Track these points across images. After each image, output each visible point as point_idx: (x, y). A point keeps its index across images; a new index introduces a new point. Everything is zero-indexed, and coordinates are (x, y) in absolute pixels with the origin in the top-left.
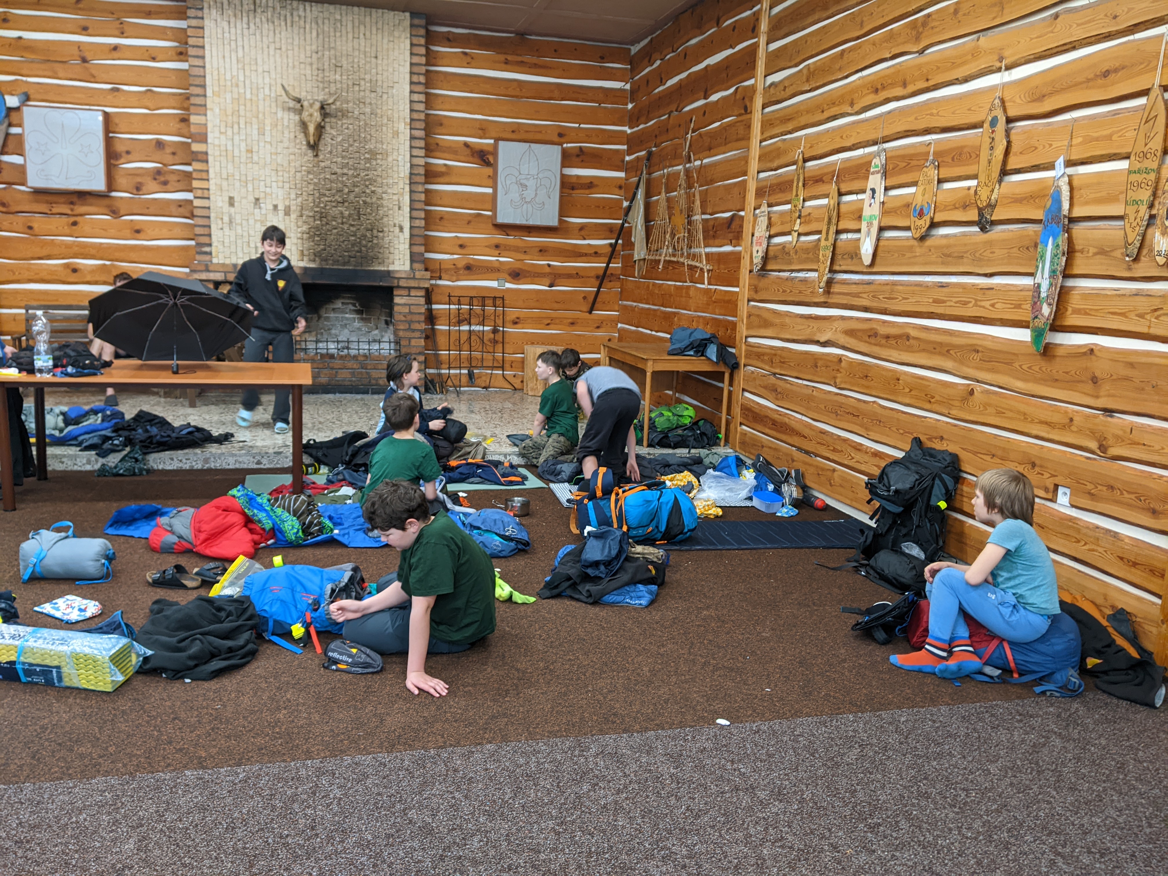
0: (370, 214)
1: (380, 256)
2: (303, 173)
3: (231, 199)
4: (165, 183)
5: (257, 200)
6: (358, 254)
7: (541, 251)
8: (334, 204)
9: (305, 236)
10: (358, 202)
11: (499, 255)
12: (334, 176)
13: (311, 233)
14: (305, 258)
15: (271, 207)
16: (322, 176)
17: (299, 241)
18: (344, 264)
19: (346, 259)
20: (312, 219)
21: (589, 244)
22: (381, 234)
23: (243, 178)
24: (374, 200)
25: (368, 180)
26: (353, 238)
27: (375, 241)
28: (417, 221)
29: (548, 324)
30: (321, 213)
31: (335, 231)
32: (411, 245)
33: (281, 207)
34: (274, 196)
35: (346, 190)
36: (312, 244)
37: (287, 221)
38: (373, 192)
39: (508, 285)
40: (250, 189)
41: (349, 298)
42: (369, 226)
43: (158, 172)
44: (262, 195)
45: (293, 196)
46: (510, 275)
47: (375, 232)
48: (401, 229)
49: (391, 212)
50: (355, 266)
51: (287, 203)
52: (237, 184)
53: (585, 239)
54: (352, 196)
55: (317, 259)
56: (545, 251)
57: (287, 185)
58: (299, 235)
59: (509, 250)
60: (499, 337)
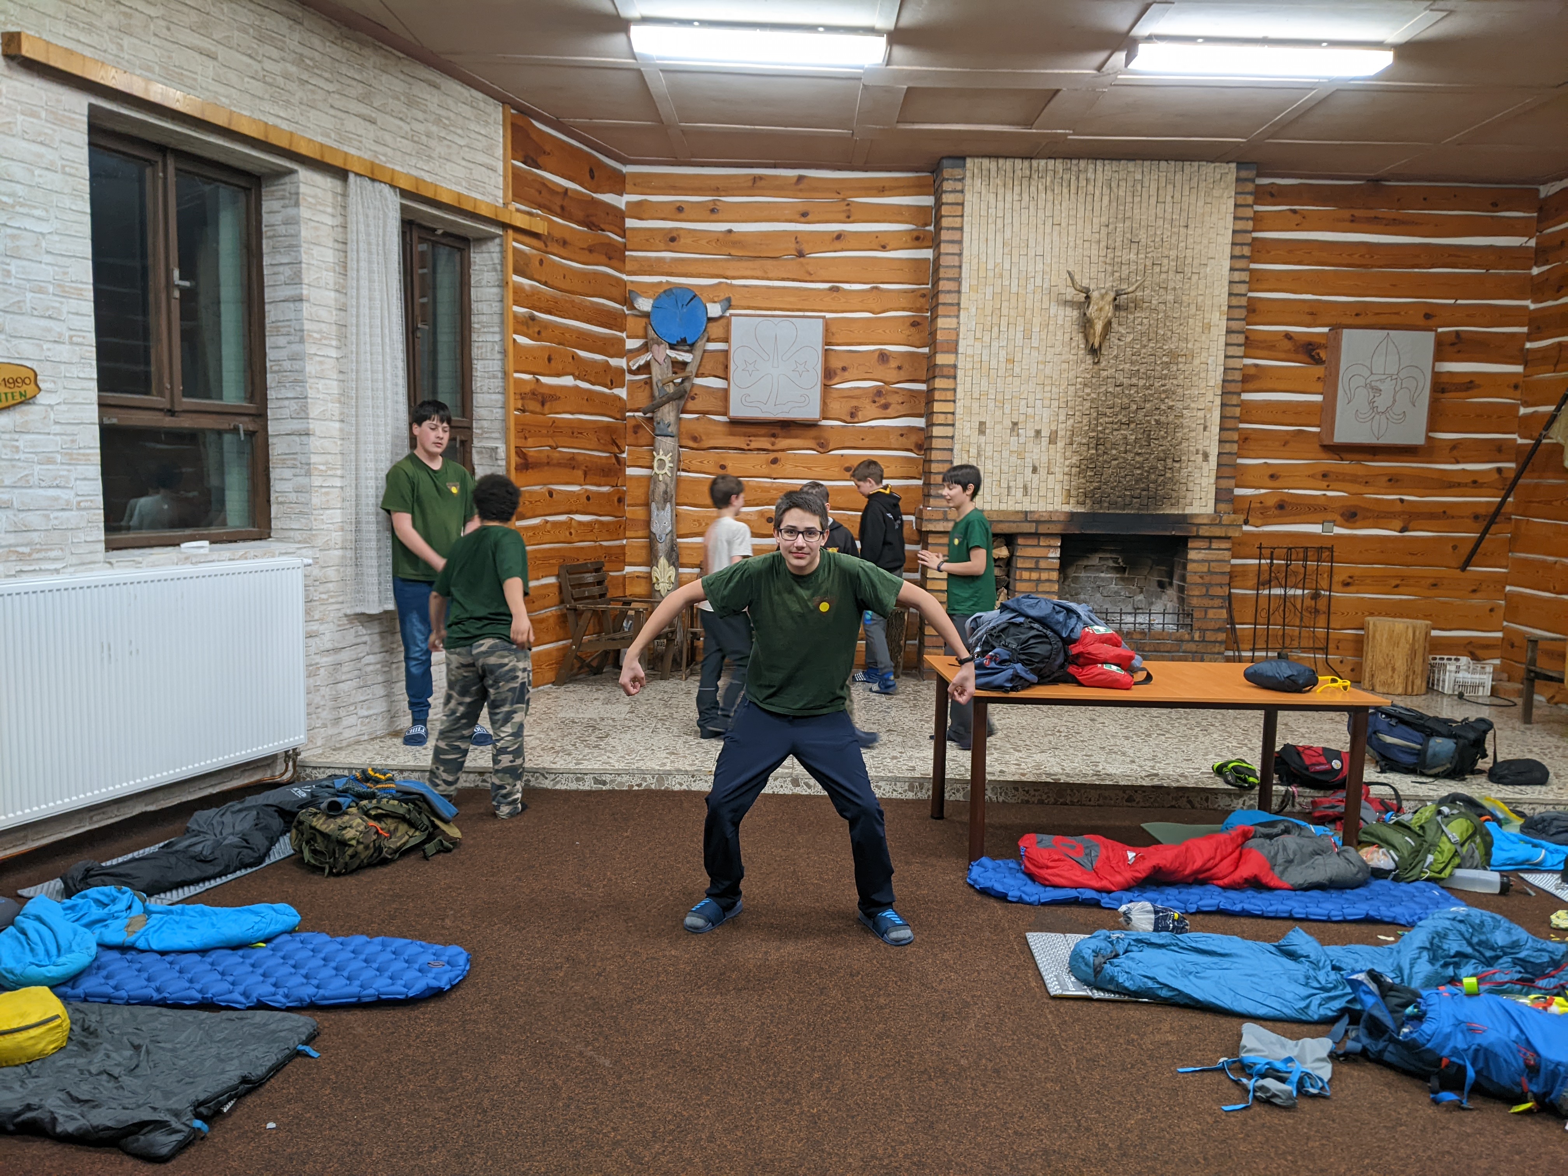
0: (1163, 438)
1: (1174, 494)
2: (1078, 386)
3: (982, 424)
4: (886, 407)
5: (1015, 424)
6: (1144, 493)
7: (1390, 480)
8: (1116, 426)
9: (1074, 470)
10: (1149, 422)
11: (1328, 488)
12: (1118, 389)
13: (1083, 467)
14: (1072, 501)
15: (1033, 434)
16: (1103, 389)
17: (1066, 477)
18: (1125, 506)
19: (1128, 499)
20: (1085, 448)
21: (1463, 470)
22: (1177, 465)
23: (1000, 397)
24: (1171, 418)
25: (1164, 391)
26: (1139, 472)
27: (1168, 475)
28: (1227, 445)
29: (1397, 586)
30: (1098, 439)
31: (1114, 463)
32: (1218, 478)
33: (1045, 433)
34: (1037, 418)
35: (1134, 407)
36: (1083, 481)
37: (1052, 452)
38: (1170, 408)
39: (1338, 530)
40: (1007, 411)
41: (1111, 551)
42: (1162, 455)
43: (879, 393)
44: (1022, 418)
45: (1062, 418)
46: (1342, 515)
47: (1169, 462)
48: (1206, 456)
49: (1194, 434)
50: (1139, 509)
51: (1054, 428)
52: (991, 404)
53: (1458, 462)
54: (1141, 414)
55: (1088, 501)
56: (1397, 481)
57: (1055, 404)
58: (1067, 470)
59: (1343, 481)
60: (1322, 605)
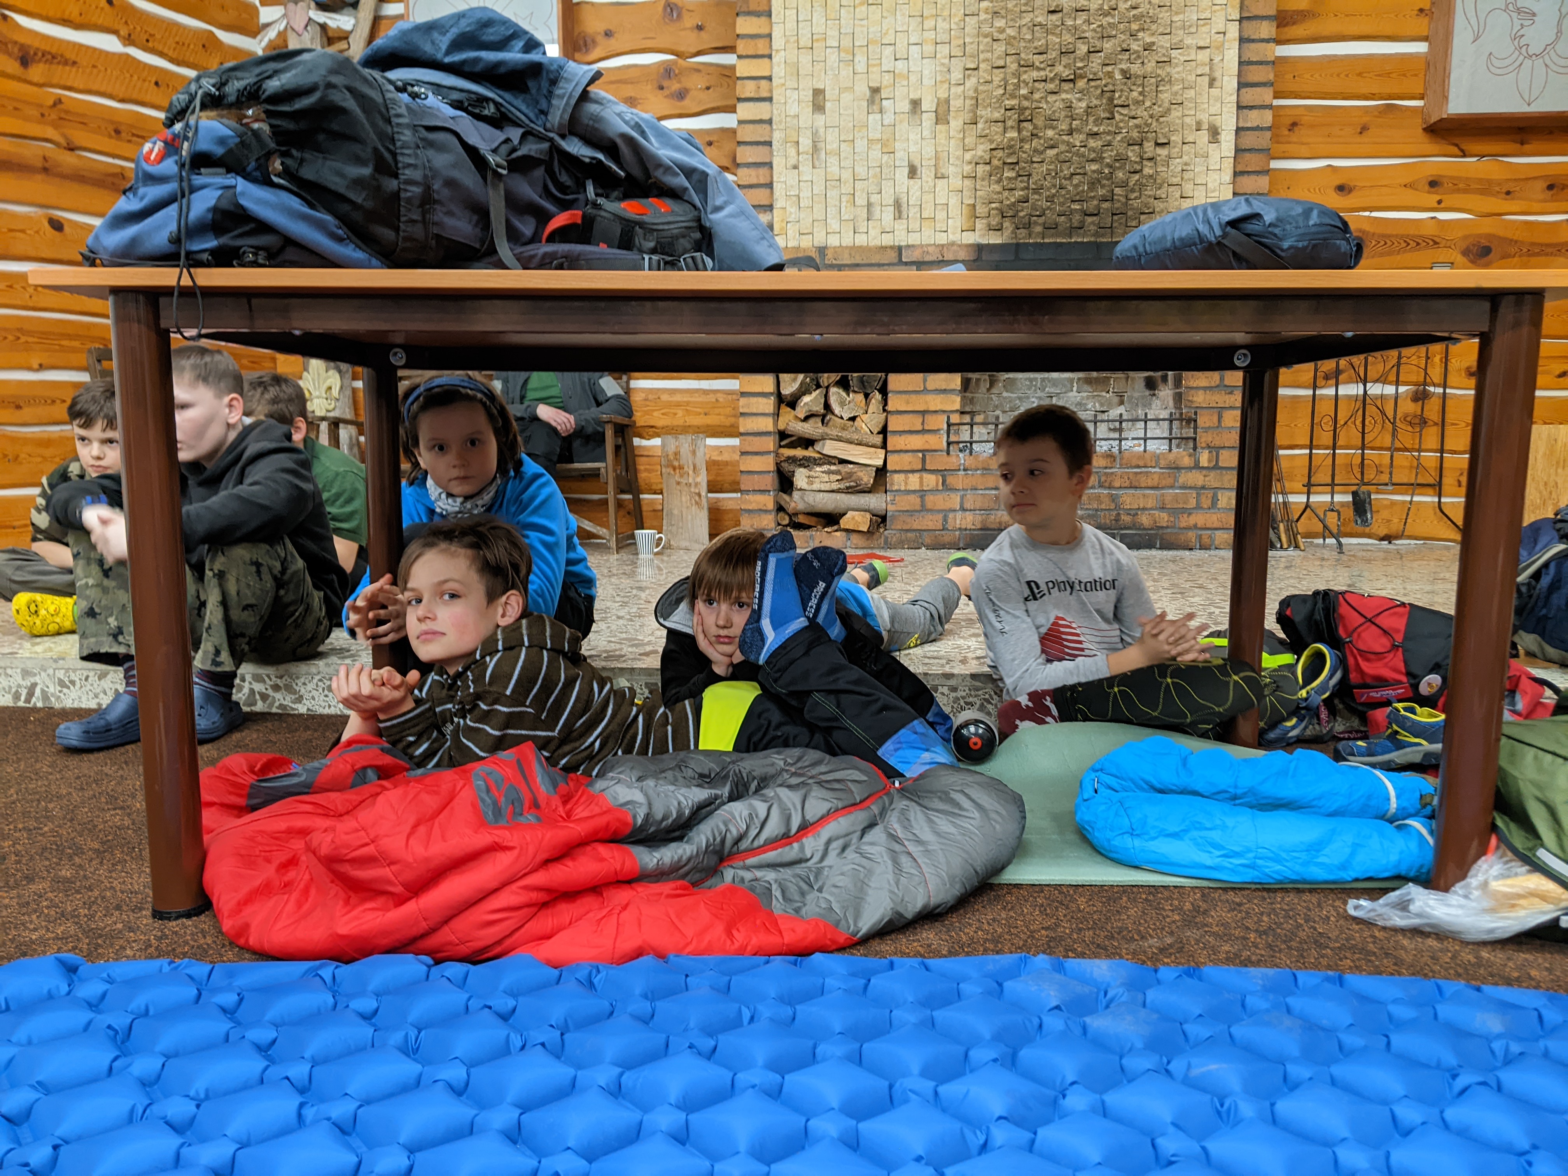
0: (1137, 103)
1: (1159, 205)
2: (983, 16)
3: (818, 93)
4: (681, 95)
5: (875, 91)
6: (1105, 205)
7: (1550, 187)
8: (1051, 86)
9: (981, 169)
10: (1110, 75)
11: (1440, 206)
12: (1054, 17)
13: (995, 162)
14: (980, 224)
15: (906, 106)
16: (1027, 19)
17: (968, 183)
18: (1073, 230)
19: (1077, 218)
20: (999, 127)
22: (1163, 152)
23: (846, 42)
24: (1150, 66)
25: (1136, 18)
26: (1094, 167)
27: (1147, 171)
28: (1254, 113)
30: (1023, 109)
31: (1051, 153)
32: (1236, 174)
33: (928, 104)
34: (913, 78)
35: (1083, 49)
36: (997, 188)
37: (941, 138)
38: (1148, 48)
40: (861, 67)
42: (1135, 134)
43: (668, 71)
44: (887, 79)
45: (957, 75)
46: (1465, 253)
47: (1149, 146)
48: (1214, 133)
49: (1192, 93)
50: (1096, 234)
51: (943, 95)
52: (833, 57)
54: (1096, 61)
55: (1007, 224)
56: (1563, 188)
57: (944, 50)
58: (968, 169)
59: (1466, 191)
60: (1432, 410)
